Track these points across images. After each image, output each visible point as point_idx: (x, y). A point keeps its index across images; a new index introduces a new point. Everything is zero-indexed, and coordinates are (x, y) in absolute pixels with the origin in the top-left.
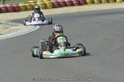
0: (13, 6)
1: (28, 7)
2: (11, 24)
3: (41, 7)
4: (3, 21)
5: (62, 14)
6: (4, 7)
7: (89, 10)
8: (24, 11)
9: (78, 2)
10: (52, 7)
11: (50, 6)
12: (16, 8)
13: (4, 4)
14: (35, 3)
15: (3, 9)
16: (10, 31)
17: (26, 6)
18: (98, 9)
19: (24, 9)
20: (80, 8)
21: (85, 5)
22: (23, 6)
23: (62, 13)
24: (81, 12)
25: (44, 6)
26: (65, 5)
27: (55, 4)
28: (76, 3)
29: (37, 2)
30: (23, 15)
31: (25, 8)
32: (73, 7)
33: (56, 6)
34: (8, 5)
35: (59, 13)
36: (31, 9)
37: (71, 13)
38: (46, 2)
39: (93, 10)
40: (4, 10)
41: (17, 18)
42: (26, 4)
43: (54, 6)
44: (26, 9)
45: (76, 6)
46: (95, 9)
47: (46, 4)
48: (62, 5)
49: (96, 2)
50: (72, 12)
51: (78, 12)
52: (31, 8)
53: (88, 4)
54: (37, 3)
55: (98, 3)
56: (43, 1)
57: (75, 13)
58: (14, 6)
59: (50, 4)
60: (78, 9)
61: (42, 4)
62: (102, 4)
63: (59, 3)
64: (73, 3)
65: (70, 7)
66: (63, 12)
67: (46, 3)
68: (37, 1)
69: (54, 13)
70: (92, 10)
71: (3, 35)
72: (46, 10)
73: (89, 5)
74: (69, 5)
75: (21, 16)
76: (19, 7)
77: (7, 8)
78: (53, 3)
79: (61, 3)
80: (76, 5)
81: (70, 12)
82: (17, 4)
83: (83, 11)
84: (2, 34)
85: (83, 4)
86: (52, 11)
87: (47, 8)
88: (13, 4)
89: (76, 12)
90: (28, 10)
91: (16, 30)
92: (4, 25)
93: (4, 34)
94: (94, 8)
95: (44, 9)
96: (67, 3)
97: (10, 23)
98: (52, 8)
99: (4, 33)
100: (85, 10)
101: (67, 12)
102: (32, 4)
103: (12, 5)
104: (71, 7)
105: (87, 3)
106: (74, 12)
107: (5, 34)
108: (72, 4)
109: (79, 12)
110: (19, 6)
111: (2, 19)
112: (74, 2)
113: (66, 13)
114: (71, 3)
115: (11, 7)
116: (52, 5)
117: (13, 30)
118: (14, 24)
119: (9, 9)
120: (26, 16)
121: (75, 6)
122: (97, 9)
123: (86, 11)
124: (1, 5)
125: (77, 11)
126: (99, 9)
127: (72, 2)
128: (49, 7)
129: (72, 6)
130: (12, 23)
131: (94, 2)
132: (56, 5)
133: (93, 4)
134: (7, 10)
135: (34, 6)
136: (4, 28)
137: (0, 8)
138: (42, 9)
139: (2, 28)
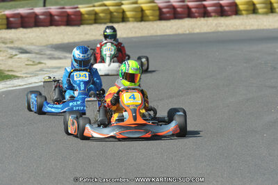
0: (66, 12)
1: (101, 15)
2: (50, 55)
3: (132, 17)
4: (35, 45)
5: (179, 35)
6: (44, 14)
7: (242, 28)
8: (91, 24)
9: (219, 8)
10: (157, 18)
11: (152, 16)
12: (73, 16)
13: (44, 6)
14: (117, 7)
15: (41, 17)
16: (41, 70)
17: (96, 14)
18: (262, 27)
19: (90, 20)
20: (220, 24)
21: (234, 17)
22: (89, 13)
23: (177, 33)
24: (221, 32)
25: (139, 15)
26: (189, 14)
27: (164, 10)
28: (215, 11)
29: (122, 4)
30: (86, 34)
31: (93, 17)
32: (206, 19)
33: (168, 15)
34: (54, 9)
35: (171, 33)
36: (108, 21)
37: (198, 33)
38: (145, 6)
39: (252, 28)
40: (44, 19)
41: (72, 41)
42: (97, 9)
43: (162, 16)
44: (96, 19)
45: (215, 16)
46: (255, 27)
47: (142, 10)
48: (182, 13)
49: (260, 11)
50: (202, 31)
51: (213, 33)
52: (109, 16)
53: (241, 14)
54: (123, 7)
55: (266, 13)
56: (136, 3)
57: (209, 33)
58: (68, 10)
59: (153, 10)
60: (216, 24)
61: (134, 10)
62: (274, 14)
63: (174, 8)
64: (207, 10)
65: (198, 19)
66: (180, 31)
67: (144, 8)
68: (123, 2)
69: (159, 33)
70: (248, 28)
71: (20, 80)
72: (143, 23)
73: (245, 17)
74: (196, 14)
75: (82, 36)
76: (80, 14)
77: (50, 15)
78: (160, 9)
79: (179, 10)
80: (213, 14)
81: (197, 31)
82: (72, 7)
83: (227, 29)
84: (18, 77)
85: (229, 13)
86: (155, 26)
87: (145, 18)
88: (66, 7)
90: (99, 21)
91: (54, 70)
92: (34, 55)
93: (22, 77)
94: (252, 25)
95: (137, 21)
96: (193, 10)
97: (48, 52)
98: (155, 20)
99: (24, 75)
100: (232, 29)
101: (190, 30)
102: (112, 8)
103: (63, 8)
104: (202, 19)
105: (239, 12)
106: (205, 31)
107: (26, 77)
108: (205, 13)
109: (218, 32)
110: (79, 11)
111: (34, 41)
112: (209, 9)
113: (187, 32)
114: (202, 10)
115: (60, 15)
116: (157, 13)
117: (48, 68)
118: (57, 54)
119: (56, 18)
120: (92, 35)
121: (211, 16)
122: (260, 28)
123: (234, 29)
124: (39, 7)
125: (213, 30)
126: (265, 28)
127: (205, 7)
128: (151, 18)
129: (204, 17)
130: (52, 52)
131: (257, 9)
132: (168, 12)
133: (254, 16)
134: (51, 21)
135: (115, 14)
136: (31, 63)
137: (36, 15)
138: (133, 21)
139: (26, 63)
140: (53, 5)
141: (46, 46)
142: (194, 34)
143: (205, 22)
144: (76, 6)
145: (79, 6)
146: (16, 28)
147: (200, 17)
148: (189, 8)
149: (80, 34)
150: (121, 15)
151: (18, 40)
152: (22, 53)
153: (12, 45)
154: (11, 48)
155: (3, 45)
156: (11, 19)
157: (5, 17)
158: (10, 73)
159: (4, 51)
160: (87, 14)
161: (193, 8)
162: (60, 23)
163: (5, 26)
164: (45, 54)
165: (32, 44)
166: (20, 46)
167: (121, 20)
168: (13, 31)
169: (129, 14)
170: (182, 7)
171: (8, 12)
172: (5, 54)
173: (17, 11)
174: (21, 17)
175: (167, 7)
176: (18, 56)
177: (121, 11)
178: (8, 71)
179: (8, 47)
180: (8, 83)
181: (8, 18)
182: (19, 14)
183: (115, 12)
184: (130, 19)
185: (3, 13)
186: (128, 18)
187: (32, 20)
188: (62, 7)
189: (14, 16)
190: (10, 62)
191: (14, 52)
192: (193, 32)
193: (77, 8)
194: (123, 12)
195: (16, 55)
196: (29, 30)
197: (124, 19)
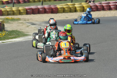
0: (51, 8)
1: (66, 9)
3: (79, 10)
6: (42, 8)
8: (62, 13)
9: (116, 7)
12: (54, 10)
13: (42, 5)
14: (73, 6)
15: (41, 10)
17: (64, 8)
19: (61, 11)
20: (116, 13)
22: (61, 8)
23: (98, 17)
25: (82, 9)
26: (103, 9)
27: (93, 7)
29: (75, 4)
30: (59, 17)
31: (62, 10)
32: (110, 11)
33: (94, 9)
34: (46, 6)
36: (69, 11)
42: (64, 6)
44: (64, 11)
45: (114, 10)
47: (83, 7)
50: (108, 16)
54: (75, 6)
56: (81, 4)
59: (88, 7)
60: (114, 13)
61: (80, 7)
63: (97, 6)
65: (107, 11)
67: (84, 6)
68: (75, 3)
74: (106, 9)
76: (57, 9)
77: (45, 9)
78: (91, 7)
79: (99, 7)
80: (113, 9)
81: (106, 16)
82: (54, 5)
87: (84, 11)
88: (51, 5)
89: (112, 16)
90: (65, 11)
92: (37, 26)
96: (105, 7)
97: (43, 25)
102: (71, 6)
104: (109, 11)
106: (110, 16)
108: (110, 9)
109: (115, 17)
111: (37, 20)
112: (112, 7)
113: (102, 16)
114: (108, 7)
115: (49, 9)
119: (47, 10)
120: (62, 17)
121: (112, 10)
124: (40, 5)
127: (110, 6)
130: (45, 25)
132: (94, 8)
134: (45, 11)
135: (72, 9)
136: (36, 29)
137: (38, 9)
138: (79, 12)
139: (34, 29)
140: (45, 5)
141: (43, 22)
142: (105, 17)
143: (110, 12)
144: (55, 5)
145: (57, 5)
146: (30, 14)
147: (108, 10)
148: (103, 6)
149: (57, 17)
150: (74, 9)
151: (31, 19)
152: (32, 25)
153: (28, 21)
154: (28, 23)
155: (25, 21)
156: (28, 10)
157: (25, 10)
158: (27, 33)
159: (25, 24)
160: (60, 8)
161: (105, 6)
162: (49, 12)
163: (26, 13)
164: (42, 25)
165: (37, 21)
166: (32, 22)
167: (74, 11)
168: (29, 15)
169: (78, 9)
170: (100, 6)
171: (27, 7)
172: (25, 25)
173: (30, 7)
174: (32, 9)
175: (94, 6)
176: (31, 26)
177: (75, 7)
178: (26, 32)
179: (26, 22)
180: (26, 37)
181: (27, 10)
182: (31, 8)
183: (72, 8)
184: (78, 11)
185: (25, 8)
186: (77, 10)
187: (37, 11)
188: (50, 5)
189: (29, 9)
190: (27, 29)
191: (29, 24)
192: (104, 16)
193: (56, 6)
194: (75, 8)
195: (30, 26)
196: (36, 15)
197: (76, 11)
